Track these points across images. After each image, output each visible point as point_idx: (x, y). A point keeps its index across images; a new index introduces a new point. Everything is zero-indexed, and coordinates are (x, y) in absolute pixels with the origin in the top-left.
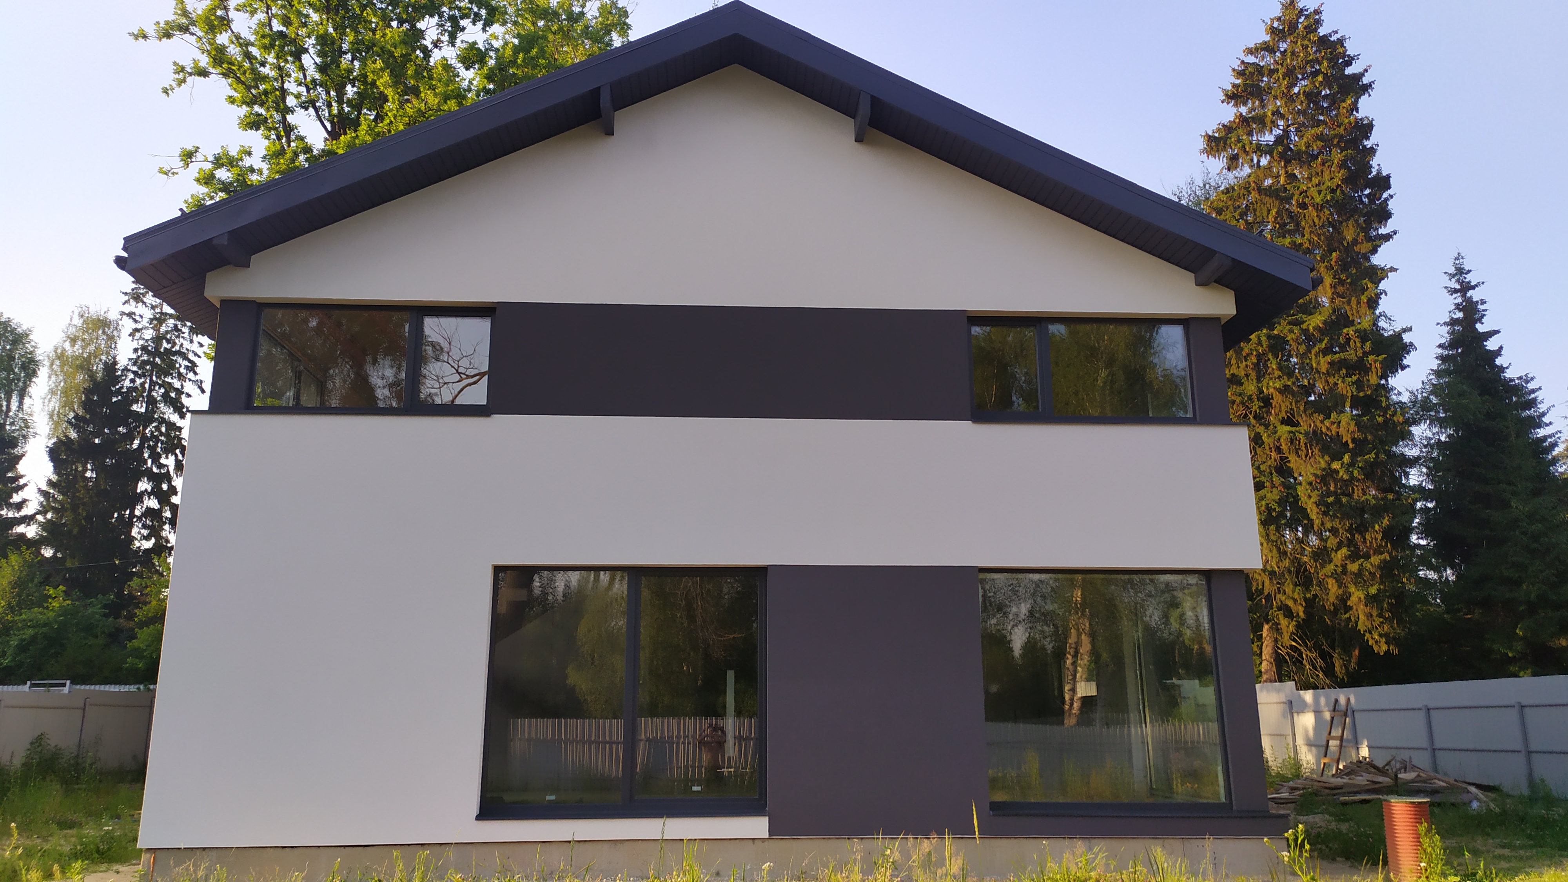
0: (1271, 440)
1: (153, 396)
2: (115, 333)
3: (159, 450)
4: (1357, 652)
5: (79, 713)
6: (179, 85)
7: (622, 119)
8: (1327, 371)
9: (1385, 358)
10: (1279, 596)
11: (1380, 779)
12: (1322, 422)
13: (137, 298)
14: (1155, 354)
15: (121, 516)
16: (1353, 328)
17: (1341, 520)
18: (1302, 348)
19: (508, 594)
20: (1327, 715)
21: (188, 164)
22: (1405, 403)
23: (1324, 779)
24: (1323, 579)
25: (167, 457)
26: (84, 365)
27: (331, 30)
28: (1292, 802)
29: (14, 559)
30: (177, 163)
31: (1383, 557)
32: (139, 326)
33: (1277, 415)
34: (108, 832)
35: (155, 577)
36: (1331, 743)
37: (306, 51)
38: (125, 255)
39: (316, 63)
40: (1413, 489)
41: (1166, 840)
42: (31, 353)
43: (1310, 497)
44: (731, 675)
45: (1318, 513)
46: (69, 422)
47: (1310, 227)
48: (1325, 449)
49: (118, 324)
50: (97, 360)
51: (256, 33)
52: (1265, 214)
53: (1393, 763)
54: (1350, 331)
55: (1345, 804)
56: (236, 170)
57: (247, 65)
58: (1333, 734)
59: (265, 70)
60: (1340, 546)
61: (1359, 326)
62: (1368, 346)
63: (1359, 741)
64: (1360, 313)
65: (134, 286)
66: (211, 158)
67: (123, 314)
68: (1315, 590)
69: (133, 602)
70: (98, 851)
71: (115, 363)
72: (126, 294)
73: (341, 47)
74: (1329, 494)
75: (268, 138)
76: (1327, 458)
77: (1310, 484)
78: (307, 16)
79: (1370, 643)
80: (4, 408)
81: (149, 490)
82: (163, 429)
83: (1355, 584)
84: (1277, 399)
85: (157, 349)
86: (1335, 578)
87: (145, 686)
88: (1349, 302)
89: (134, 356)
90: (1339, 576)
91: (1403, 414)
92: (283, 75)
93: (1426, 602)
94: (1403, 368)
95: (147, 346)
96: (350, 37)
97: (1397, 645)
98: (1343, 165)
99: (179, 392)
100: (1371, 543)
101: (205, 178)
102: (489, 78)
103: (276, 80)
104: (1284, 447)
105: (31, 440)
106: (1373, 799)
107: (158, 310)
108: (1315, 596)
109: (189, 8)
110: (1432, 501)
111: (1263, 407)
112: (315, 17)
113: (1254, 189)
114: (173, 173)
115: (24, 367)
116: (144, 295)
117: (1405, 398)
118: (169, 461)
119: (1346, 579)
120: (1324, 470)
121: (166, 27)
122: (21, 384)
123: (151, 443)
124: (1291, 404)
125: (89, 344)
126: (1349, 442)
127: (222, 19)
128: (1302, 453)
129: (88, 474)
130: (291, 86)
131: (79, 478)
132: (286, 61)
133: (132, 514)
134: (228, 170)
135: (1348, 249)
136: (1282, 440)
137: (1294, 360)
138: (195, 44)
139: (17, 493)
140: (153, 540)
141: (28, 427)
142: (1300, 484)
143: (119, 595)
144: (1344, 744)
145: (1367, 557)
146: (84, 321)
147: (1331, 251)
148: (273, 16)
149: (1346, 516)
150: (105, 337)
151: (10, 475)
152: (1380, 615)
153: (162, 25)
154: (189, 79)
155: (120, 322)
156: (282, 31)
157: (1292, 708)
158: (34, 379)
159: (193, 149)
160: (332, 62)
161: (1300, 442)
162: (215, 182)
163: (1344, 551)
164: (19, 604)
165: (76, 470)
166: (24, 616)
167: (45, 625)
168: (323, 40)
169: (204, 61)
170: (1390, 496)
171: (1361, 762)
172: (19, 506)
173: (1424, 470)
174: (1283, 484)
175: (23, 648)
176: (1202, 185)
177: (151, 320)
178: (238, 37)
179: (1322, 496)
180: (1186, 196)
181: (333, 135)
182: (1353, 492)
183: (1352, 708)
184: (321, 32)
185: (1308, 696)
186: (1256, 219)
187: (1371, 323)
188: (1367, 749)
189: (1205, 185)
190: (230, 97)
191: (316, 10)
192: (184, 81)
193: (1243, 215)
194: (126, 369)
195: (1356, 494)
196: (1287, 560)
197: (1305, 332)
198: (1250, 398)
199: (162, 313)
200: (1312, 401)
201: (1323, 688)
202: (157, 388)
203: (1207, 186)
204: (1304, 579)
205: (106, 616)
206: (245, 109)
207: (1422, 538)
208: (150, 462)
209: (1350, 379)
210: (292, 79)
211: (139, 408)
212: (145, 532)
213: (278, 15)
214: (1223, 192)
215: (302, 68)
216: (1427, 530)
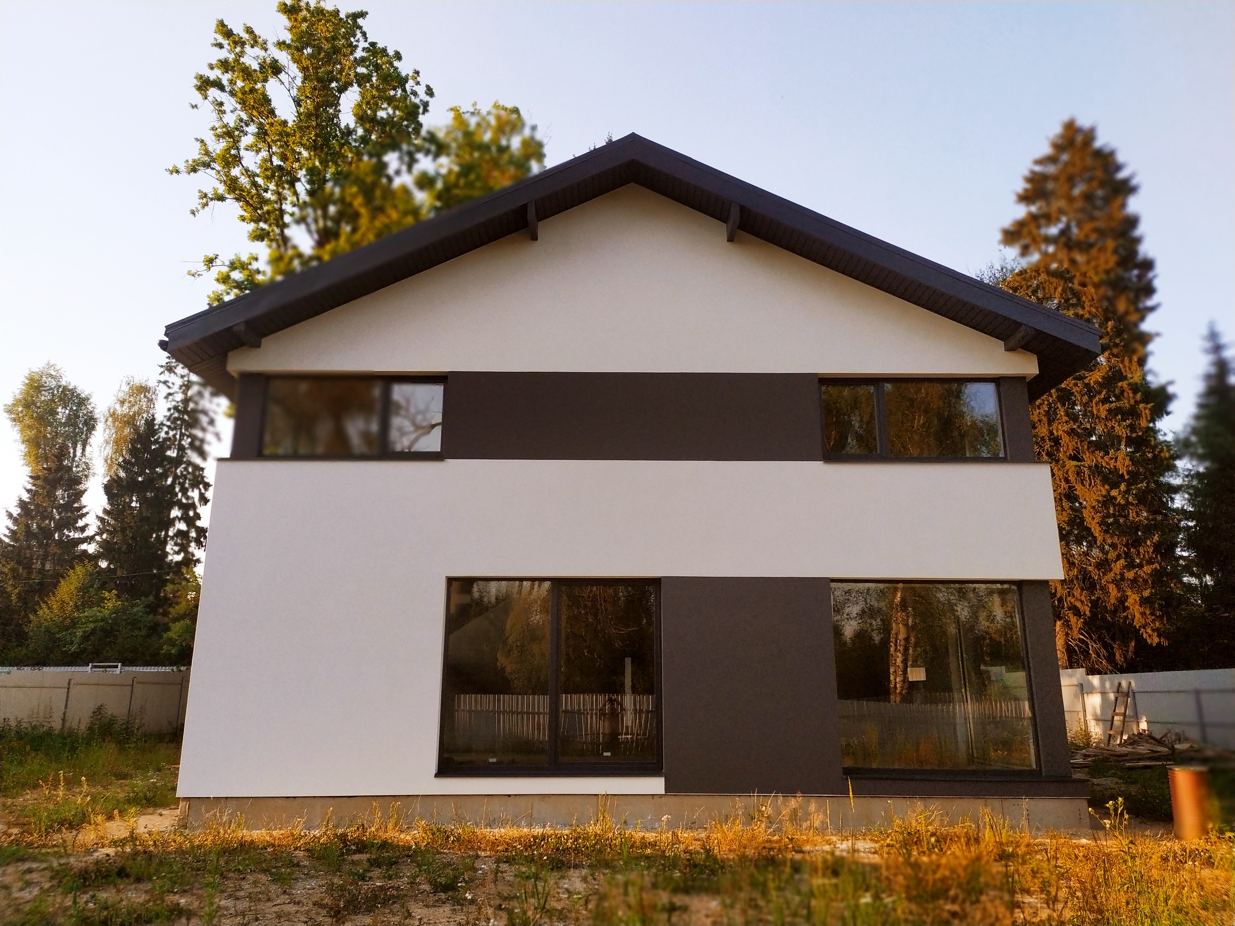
0: (1061, 472)
1: (182, 445)
2: (153, 396)
3: (187, 485)
4: (1133, 644)
5: (130, 688)
6: (203, 207)
7: (544, 229)
8: (1106, 417)
9: (1153, 406)
10: (1069, 599)
11: (1160, 749)
12: (1102, 458)
13: (170, 369)
14: (964, 404)
15: (158, 537)
16: (1126, 382)
17: (1119, 537)
18: (1085, 399)
19: (457, 599)
20: (1112, 696)
21: (210, 268)
22: (1170, 442)
23: (1111, 747)
24: (1105, 585)
25: (193, 491)
26: (130, 421)
27: (317, 163)
28: (1085, 767)
29: (79, 569)
30: (202, 267)
31: (1154, 566)
32: (171, 391)
33: (1065, 452)
34: (153, 783)
35: (184, 583)
36: (1116, 718)
37: (299, 180)
38: (167, 339)
39: (306, 189)
40: (1176, 510)
41: (988, 800)
42: (91, 412)
43: (1093, 518)
44: (628, 661)
45: (1100, 531)
46: (119, 465)
47: (1089, 301)
48: (1105, 480)
49: (156, 390)
50: (140, 418)
51: (261, 167)
52: (1052, 291)
53: (1169, 735)
54: (1124, 384)
55: (1131, 769)
56: (246, 272)
57: (254, 191)
58: (1117, 711)
59: (268, 195)
60: (1119, 557)
61: (1131, 381)
62: (1139, 396)
63: (1139, 717)
64: (1132, 370)
65: (168, 360)
66: (227, 263)
67: (160, 382)
68: (1098, 593)
69: (167, 602)
70: (146, 798)
71: (154, 419)
72: (162, 366)
73: (325, 177)
74: (1108, 516)
75: (270, 246)
76: (1107, 487)
77: (1094, 507)
78: (300, 153)
79: (1144, 637)
80: (72, 455)
81: (180, 515)
82: (190, 470)
83: (1131, 588)
84: (1065, 439)
85: (185, 407)
86: (1115, 584)
87: (178, 667)
88: (1122, 362)
89: (168, 414)
90: (1118, 582)
91: (1169, 451)
92: (281, 198)
93: (1188, 602)
94: (1168, 413)
95: (179, 406)
96: (331, 170)
97: (1167, 638)
98: (1115, 251)
99: (202, 441)
100: (1144, 556)
101: (223, 278)
102: (439, 197)
103: (276, 202)
104: (1072, 478)
105: (91, 479)
106: (1155, 765)
107: (186, 379)
108: (1099, 598)
109: (211, 149)
110: (1192, 521)
111: (1053, 446)
112: (305, 154)
113: (1043, 272)
114: (199, 275)
115: (86, 423)
116: (175, 367)
117: (1170, 438)
118: (194, 494)
119: (1125, 585)
120: (1104, 496)
121: (194, 164)
122: (84, 436)
123: (181, 480)
124: (1077, 443)
125: (134, 405)
126: (1125, 473)
127: (235, 156)
128: (1087, 483)
129: (134, 504)
130: (287, 207)
131: (127, 507)
132: (284, 188)
133: (167, 535)
134: (241, 272)
135: (1120, 319)
136: (1070, 473)
137: (1078, 408)
138: (215, 176)
139: (81, 519)
140: (182, 555)
141: (89, 469)
142: (1085, 508)
143: (157, 596)
144: (1126, 719)
145: (1141, 566)
146: (130, 387)
147: (1107, 320)
148: (273, 153)
149: (1123, 533)
150: (146, 400)
151: (76, 505)
152: (1152, 614)
153: (190, 163)
154: (211, 203)
155: (157, 389)
156: (280, 165)
157: (1083, 689)
158: (93, 432)
159: (214, 257)
160: (319, 188)
161: (1084, 474)
162: (230, 281)
163: (1122, 561)
164: (83, 605)
165: (124, 501)
166: (86, 614)
167: (102, 620)
168: (312, 172)
169: (222, 189)
170: (1159, 518)
171: (1142, 734)
172: (83, 529)
173: (1186, 496)
174: (1071, 508)
175: (86, 638)
176: (1000, 269)
177: (181, 387)
178: (247, 170)
179: (1104, 517)
180: (987, 278)
181: (320, 244)
182: (1129, 514)
183: (1132, 690)
184: (310, 165)
185: (1095, 680)
186: (1045, 295)
187: (1141, 378)
188: (1146, 723)
189: (1002, 269)
190: (242, 216)
191: (307, 148)
192: (207, 204)
193: (1035, 292)
194: (162, 424)
195: (1131, 515)
196: (1076, 570)
197: (1087, 385)
198: (1043, 439)
199: (189, 381)
200: (1093, 441)
201: (1106, 673)
202: (185, 438)
203: (1004, 270)
204: (1089, 584)
205: (148, 613)
206: (252, 226)
207: (1185, 551)
208: (180, 495)
209: (1125, 423)
210: (288, 202)
211: (172, 453)
212: (176, 548)
213: (277, 153)
214: (1017, 274)
215: (296, 194)
216: (1190, 545)
